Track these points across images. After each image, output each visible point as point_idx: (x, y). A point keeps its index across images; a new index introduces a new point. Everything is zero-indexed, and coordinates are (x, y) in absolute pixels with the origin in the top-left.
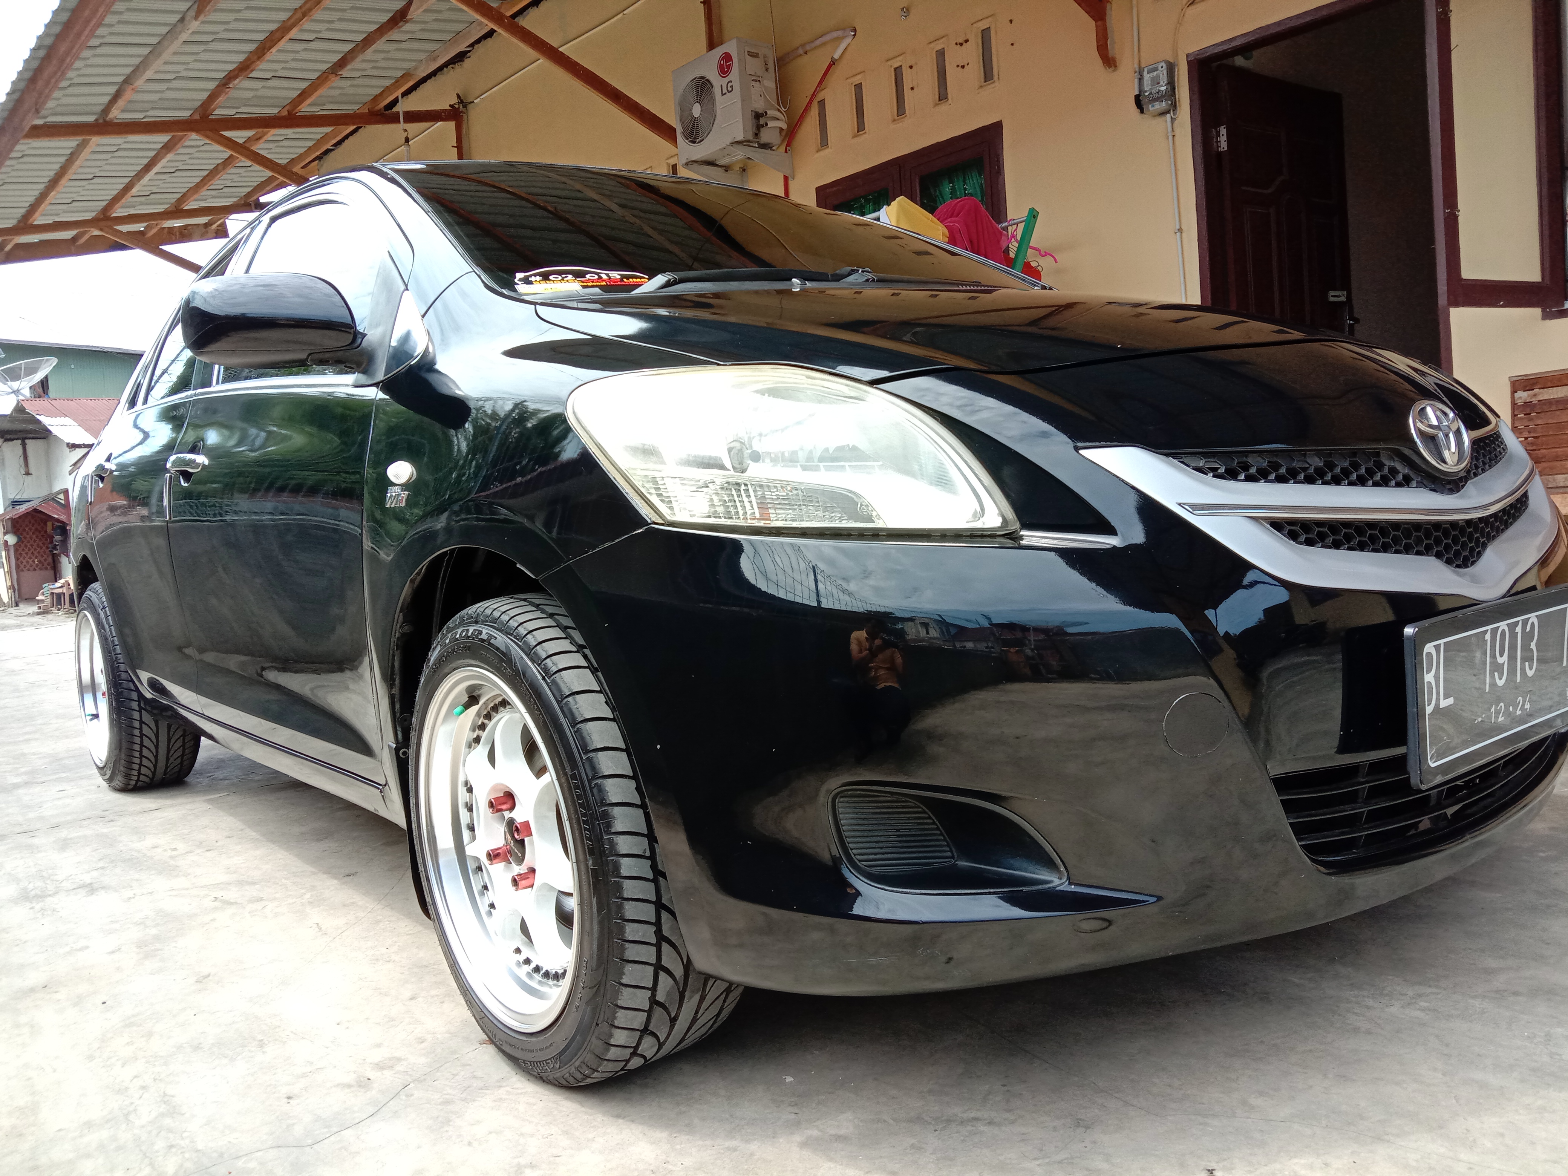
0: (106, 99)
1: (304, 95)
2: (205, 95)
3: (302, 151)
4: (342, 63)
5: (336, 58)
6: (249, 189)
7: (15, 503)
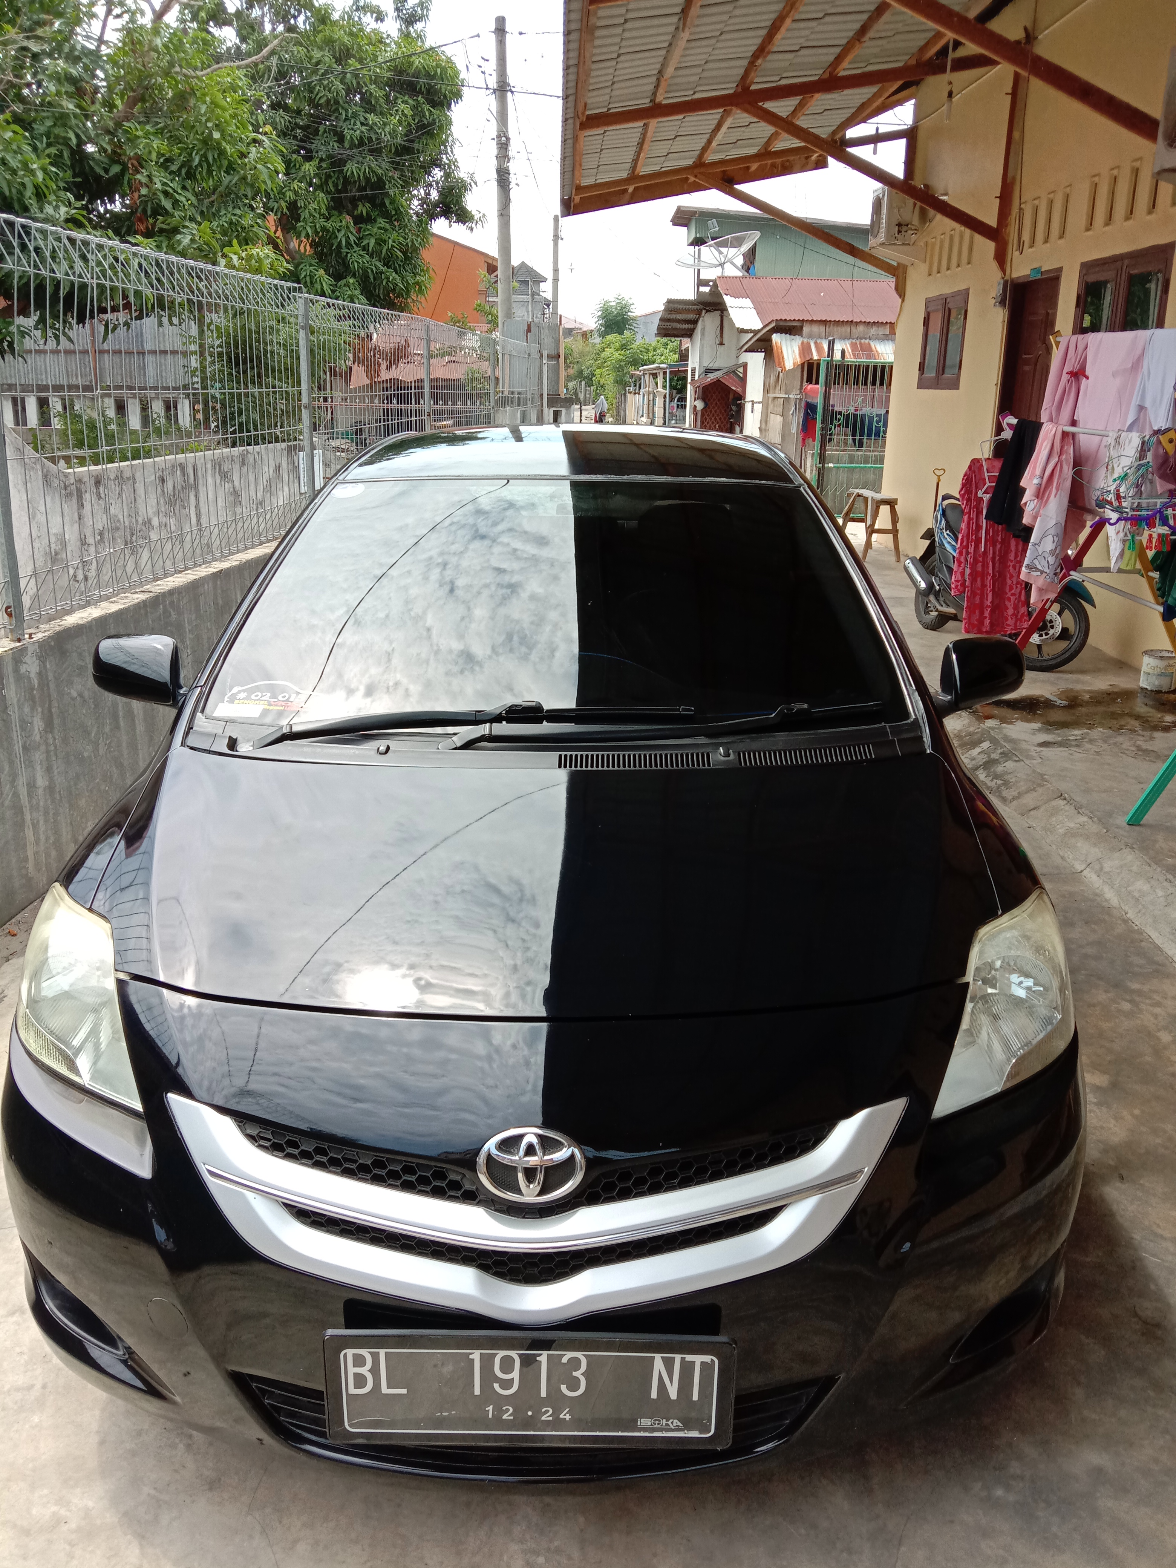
0: (652, 87)
1: (839, 59)
2: (741, 71)
3: (869, 96)
4: (863, 30)
5: (857, 26)
6: (834, 128)
7: (708, 371)
